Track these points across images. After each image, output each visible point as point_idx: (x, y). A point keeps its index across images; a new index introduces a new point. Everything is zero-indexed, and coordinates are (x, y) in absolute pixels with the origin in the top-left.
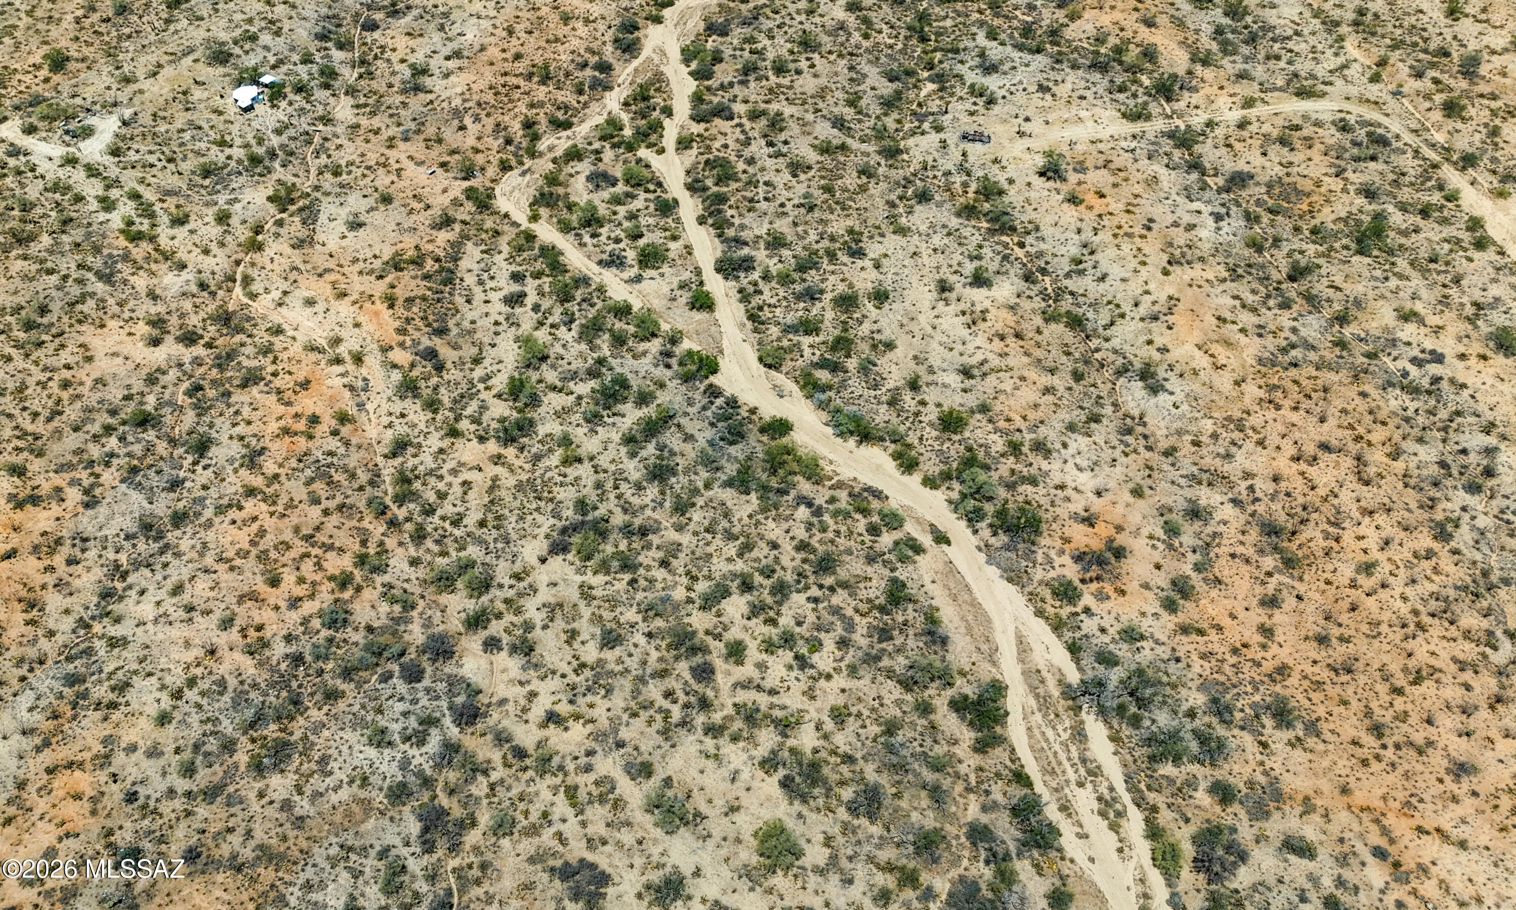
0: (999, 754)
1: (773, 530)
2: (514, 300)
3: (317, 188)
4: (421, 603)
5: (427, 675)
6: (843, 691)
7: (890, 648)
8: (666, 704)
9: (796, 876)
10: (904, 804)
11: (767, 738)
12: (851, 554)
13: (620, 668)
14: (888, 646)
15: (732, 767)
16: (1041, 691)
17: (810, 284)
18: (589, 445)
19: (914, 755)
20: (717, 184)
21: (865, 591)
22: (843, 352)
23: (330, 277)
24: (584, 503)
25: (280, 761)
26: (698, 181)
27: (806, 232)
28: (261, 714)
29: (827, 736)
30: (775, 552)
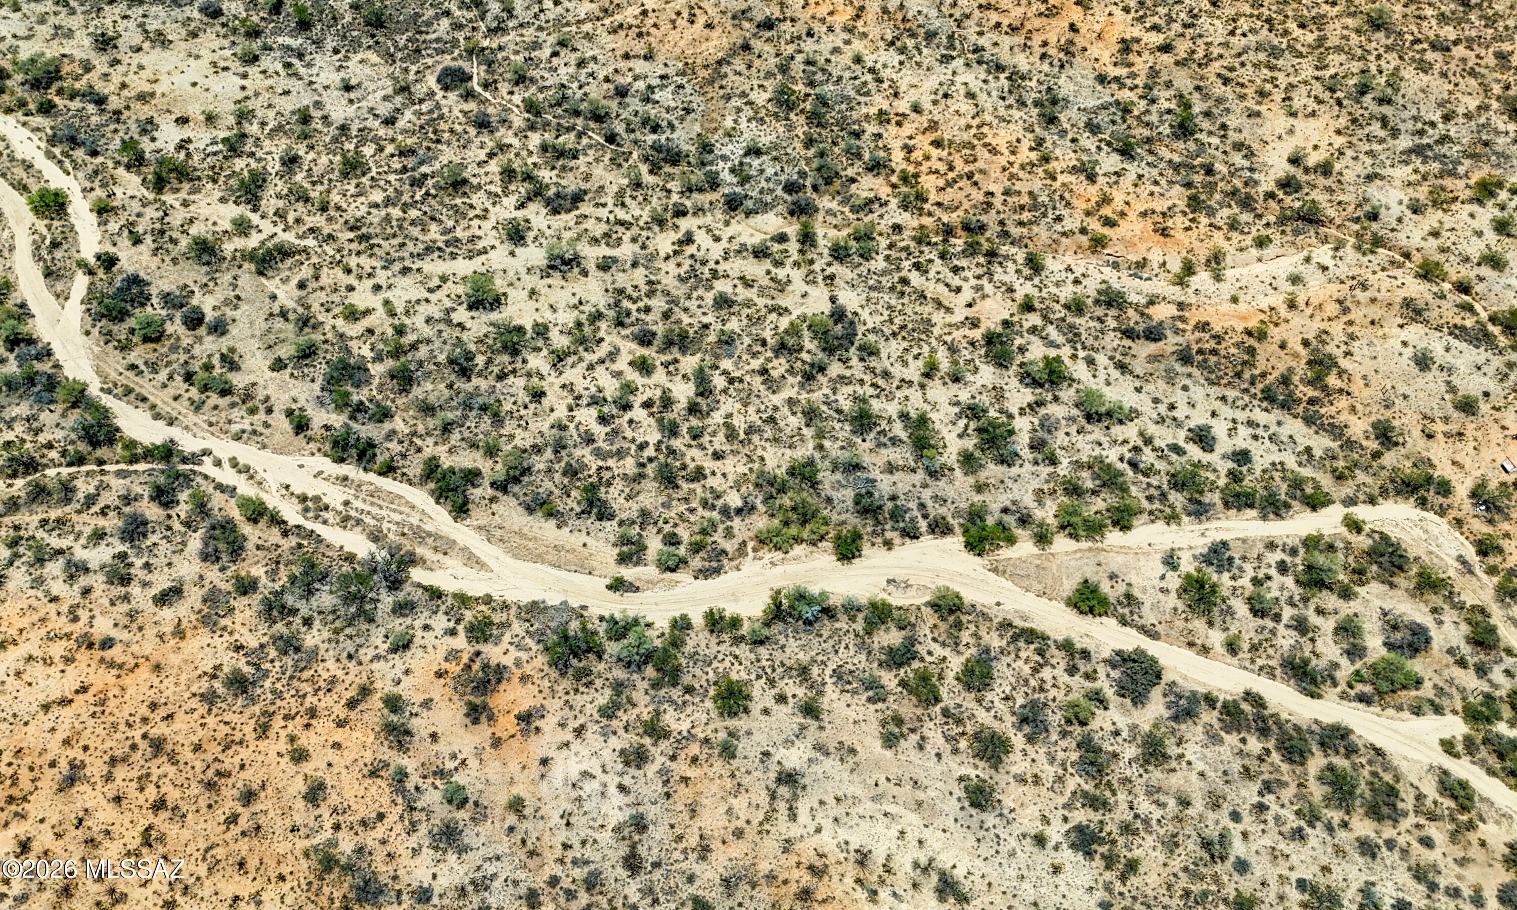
0: (416, 470)
1: (734, 466)
2: (1202, 437)
4: (852, 216)
5: (785, 195)
6: (552, 410)
7: (557, 467)
8: (641, 304)
9: (459, 297)
10: (442, 386)
11: (561, 342)
12: (663, 505)
13: (695, 295)
14: (559, 467)
15: (560, 311)
16: (430, 541)
17: (1054, 737)
18: (939, 392)
19: (466, 417)
20: (1331, 768)
21: (620, 487)
22: (912, 683)
23: (1332, 309)
24: (871, 354)
25: (778, 101)
26: (1351, 751)
27: (1161, 805)
28: (825, 104)
29: (529, 375)
30: (710, 451)
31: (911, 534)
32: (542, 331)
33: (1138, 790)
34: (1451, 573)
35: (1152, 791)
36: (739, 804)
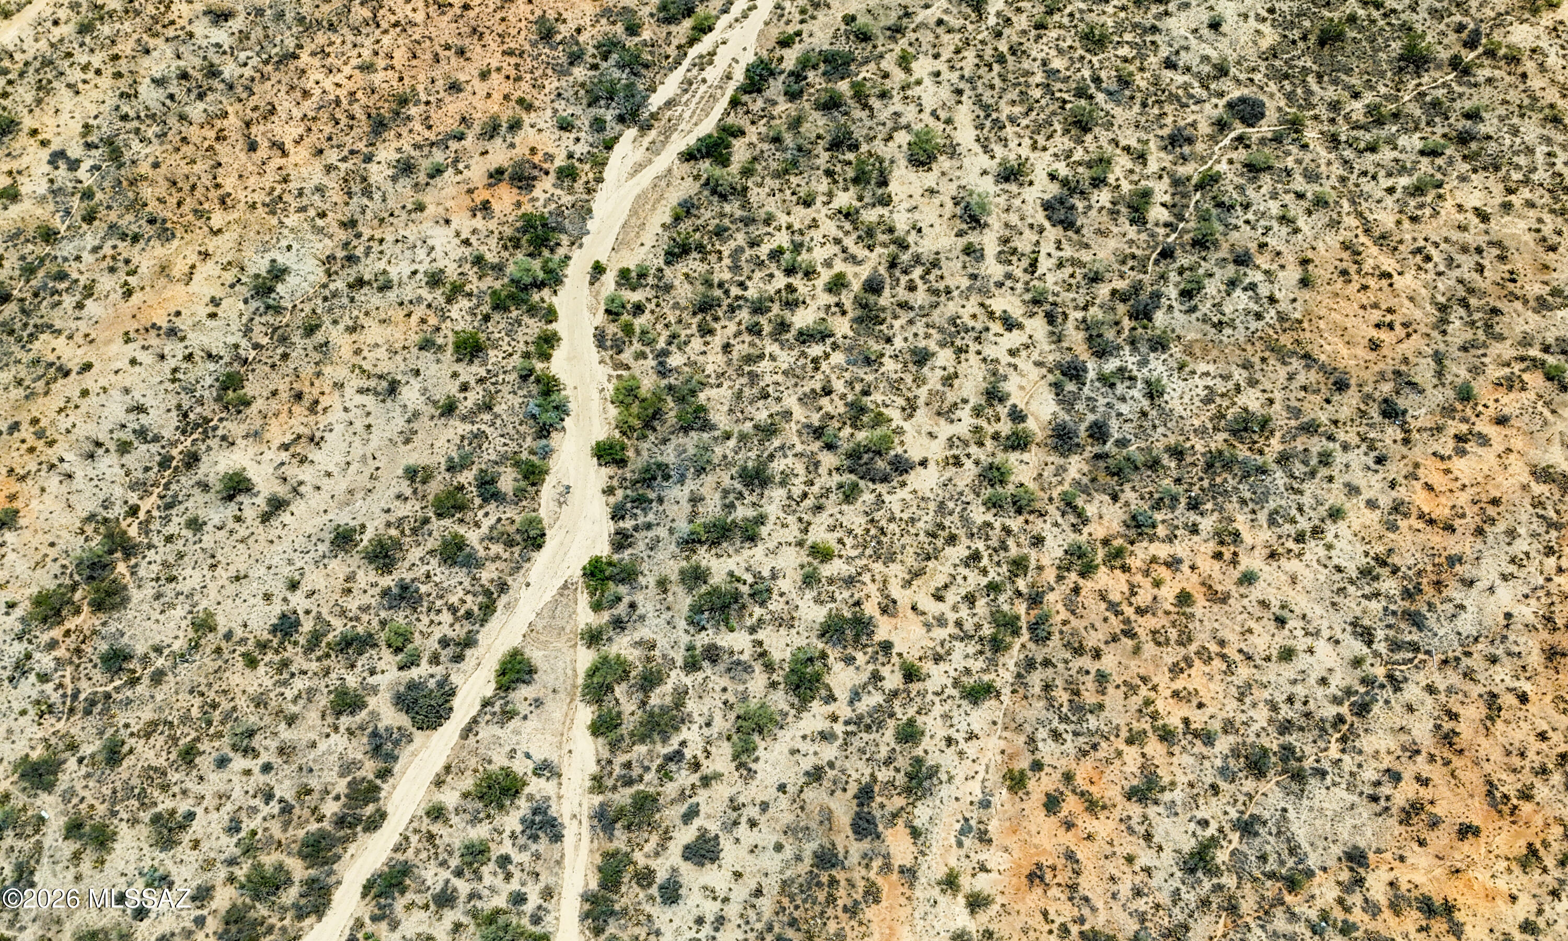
0: (732, 123)
1: (714, 361)
2: (705, 850)
4: (1055, 493)
6: (788, 213)
8: (919, 282)
10: (820, 131)
12: (676, 303)
13: (931, 331)
14: (726, 222)
17: (383, 614)
18: (791, 559)
19: (785, 151)
20: (288, 881)
21: (699, 269)
22: (459, 496)
24: (847, 495)
25: (1246, 420)
26: (299, 911)
29: (830, 194)
30: (732, 341)
31: (617, 514)
32: (886, 201)
36: (382, 353)
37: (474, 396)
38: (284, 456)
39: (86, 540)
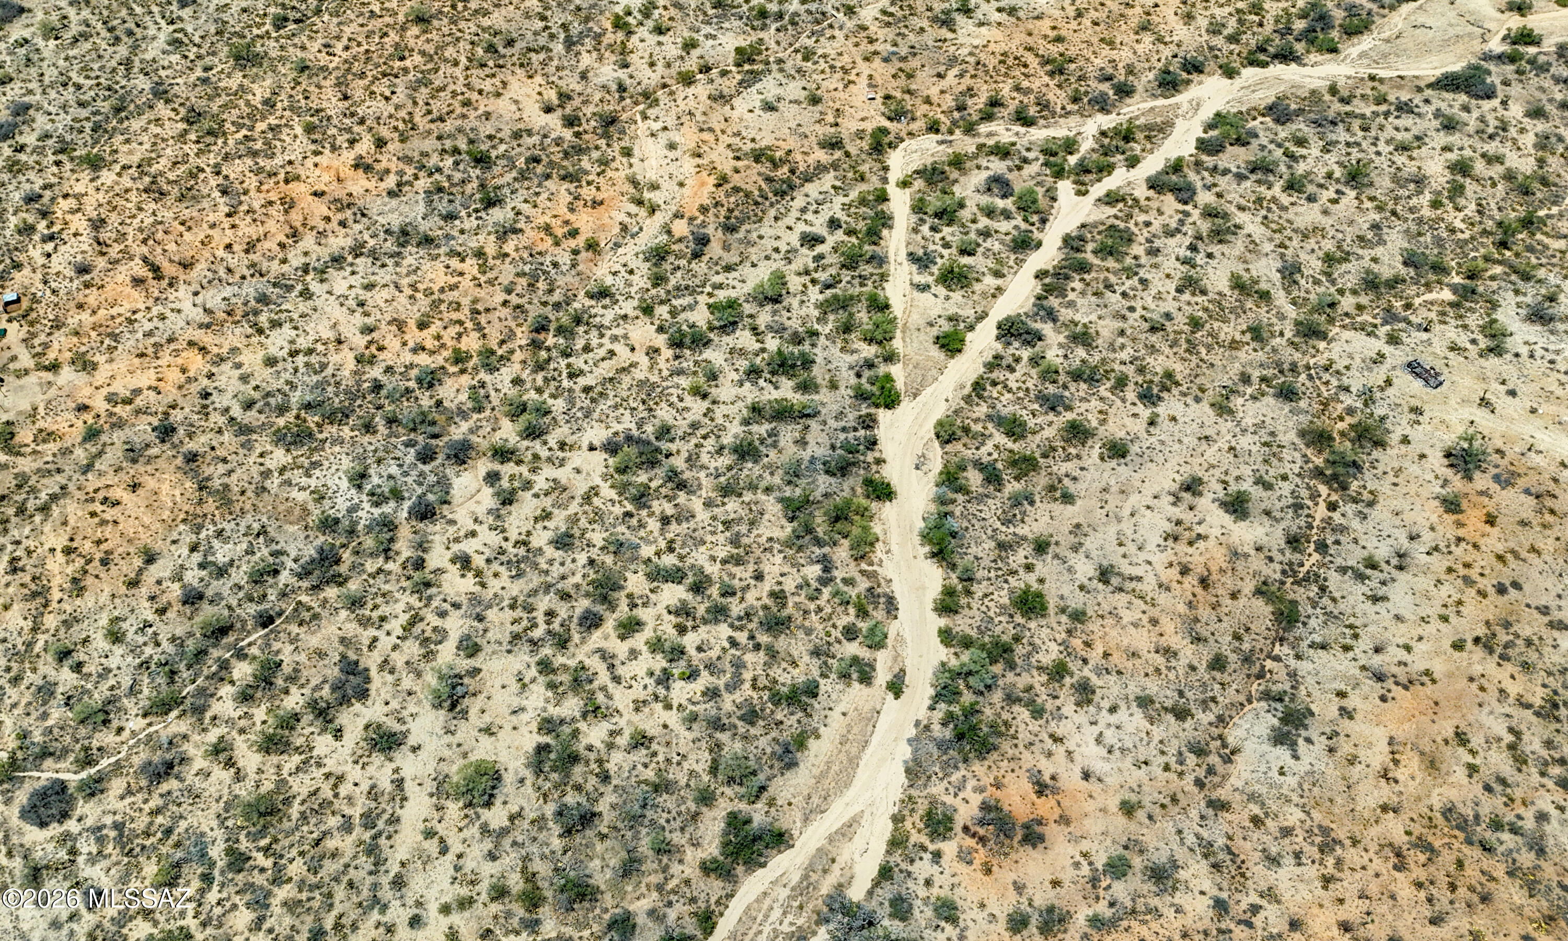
0: (715, 887)
1: (773, 566)
2: (811, 240)
3: (780, 61)
4: (488, 413)
5: (433, 464)
6: (665, 726)
7: (741, 730)
8: (540, 619)
9: (466, 816)
10: (599, 847)
11: (571, 706)
12: (808, 634)
13: (544, 566)
14: (742, 727)
15: (525, 703)
16: (814, 877)
17: (1067, 394)
18: (725, 390)
19: (653, 822)
20: (1095, 252)
21: (780, 671)
22: (1016, 472)
23: (706, 136)
24: (668, 431)
25: (294, 443)
26: (1082, 239)
27: (1123, 347)
28: (320, 404)
29: (610, 746)
30: (753, 582)
31: (872, 443)
33: (1112, 356)
34: (950, 151)
35: (1112, 347)
36: (1128, 616)
37: (1018, 558)
38: (1200, 530)
39: (1365, 487)
